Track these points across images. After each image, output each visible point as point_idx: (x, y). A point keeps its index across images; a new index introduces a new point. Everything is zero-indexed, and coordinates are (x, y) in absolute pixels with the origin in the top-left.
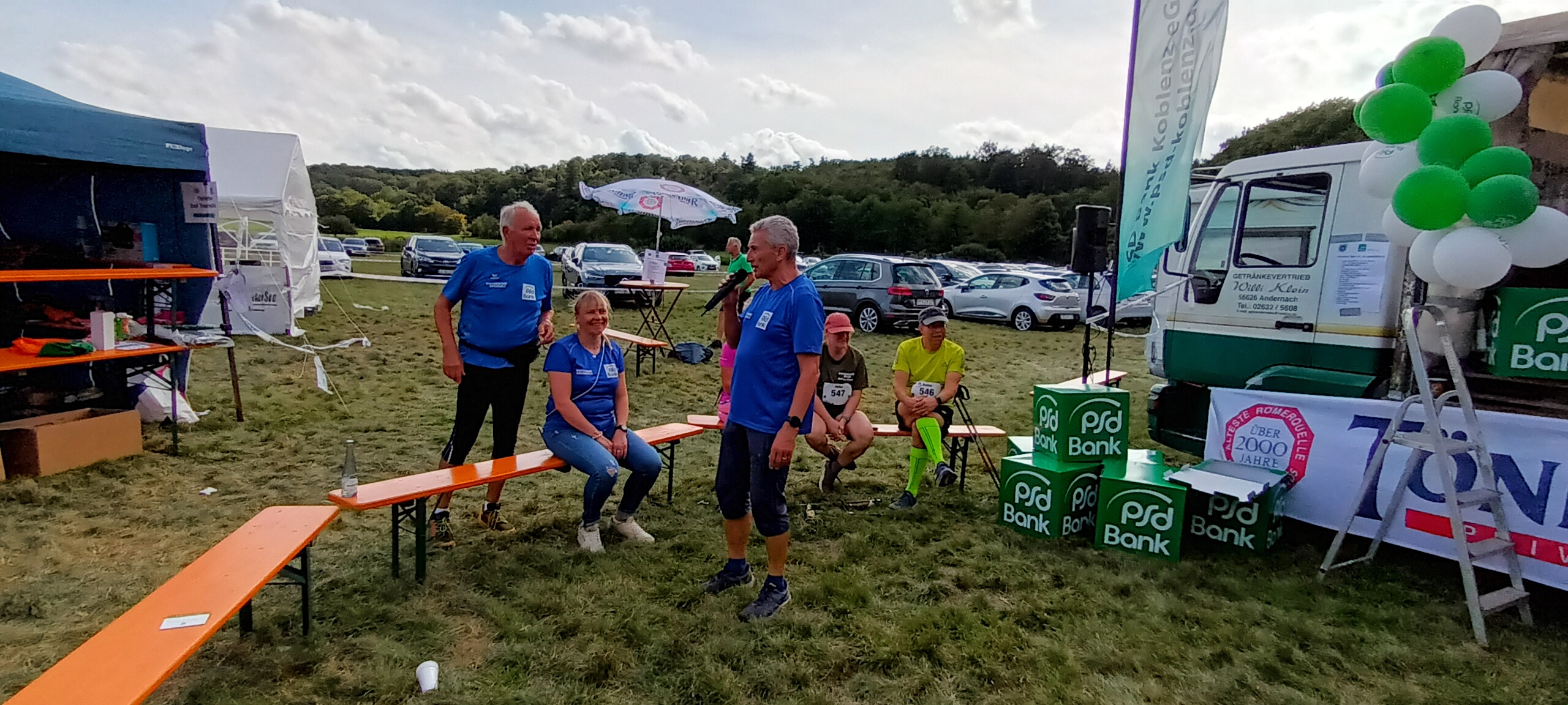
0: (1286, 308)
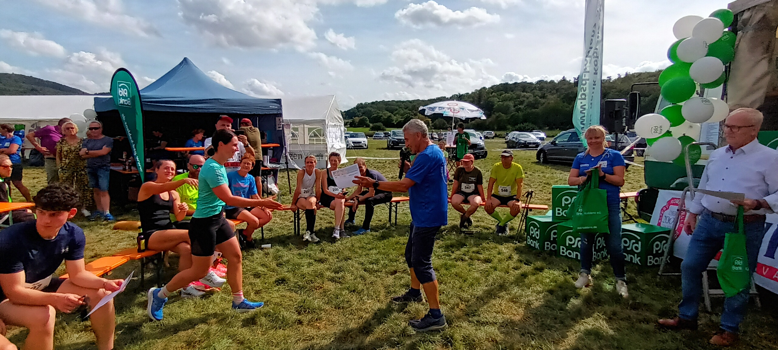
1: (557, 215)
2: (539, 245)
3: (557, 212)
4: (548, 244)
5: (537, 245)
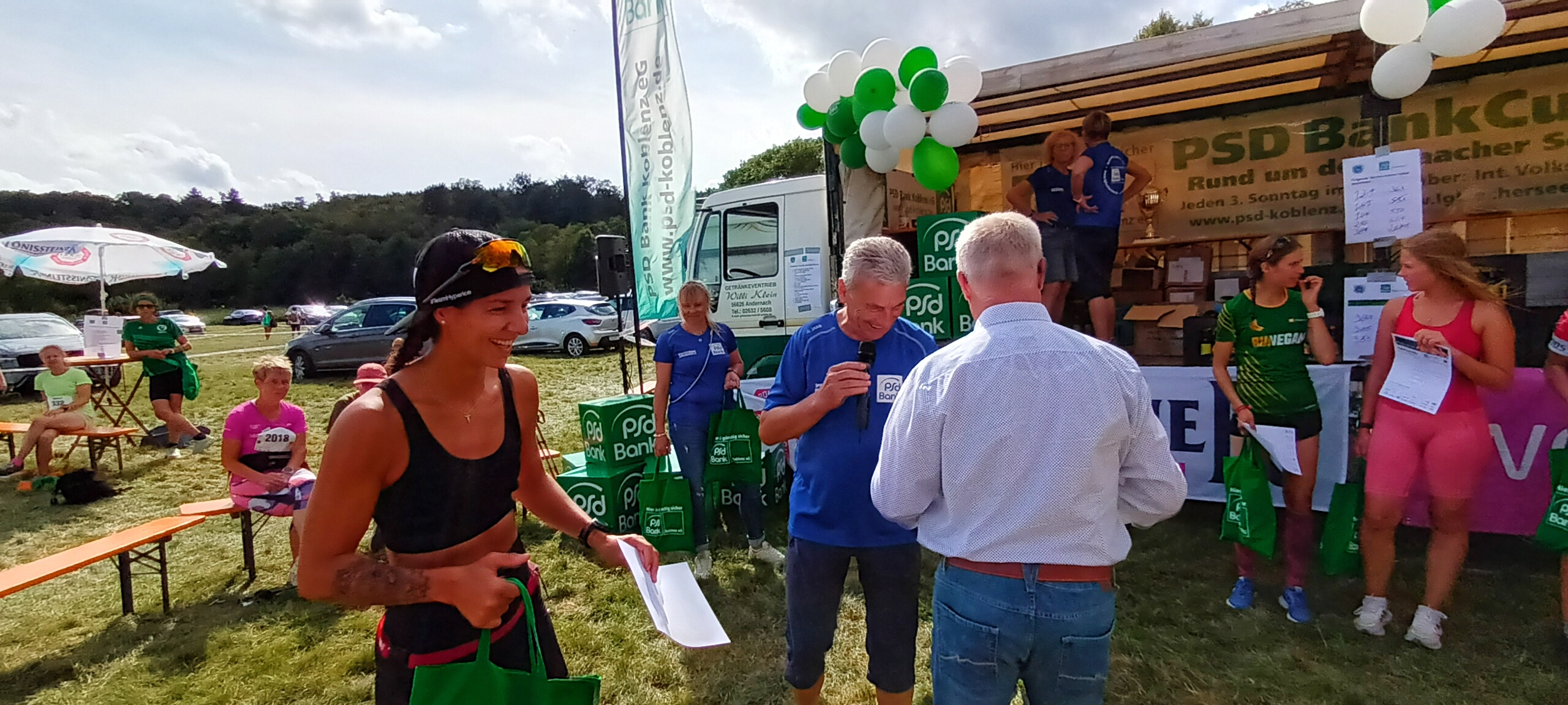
0: (763, 310)
1: (617, 458)
3: (617, 452)
4: (622, 519)
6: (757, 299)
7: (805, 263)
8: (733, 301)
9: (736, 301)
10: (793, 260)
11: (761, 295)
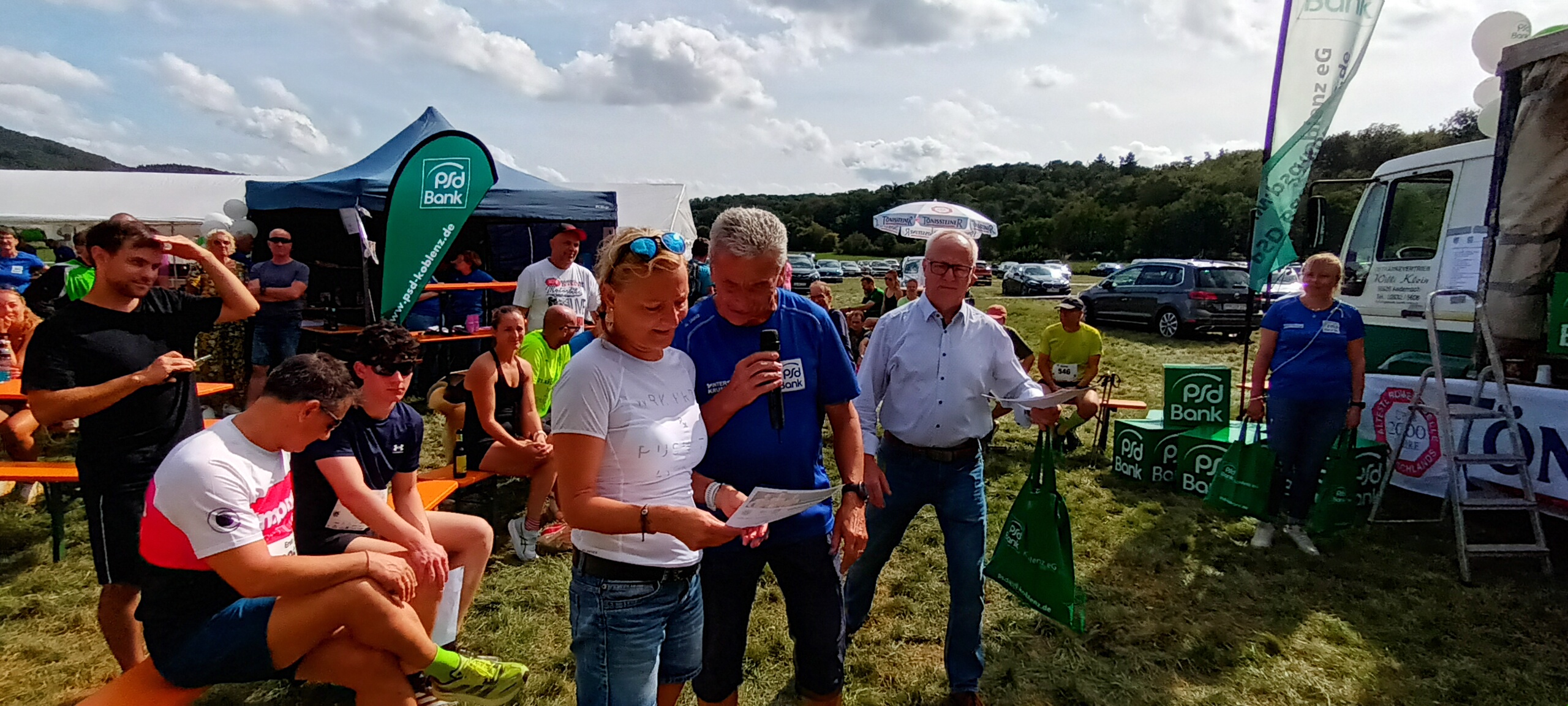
0: (1411, 297)
1: (1173, 418)
2: (1141, 473)
3: (1173, 412)
5: (1137, 473)
6: (1405, 285)
7: (1469, 245)
8: (1381, 285)
9: (1384, 285)
10: (1456, 240)
11: (1410, 279)
